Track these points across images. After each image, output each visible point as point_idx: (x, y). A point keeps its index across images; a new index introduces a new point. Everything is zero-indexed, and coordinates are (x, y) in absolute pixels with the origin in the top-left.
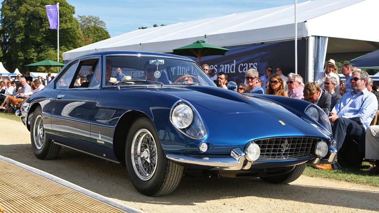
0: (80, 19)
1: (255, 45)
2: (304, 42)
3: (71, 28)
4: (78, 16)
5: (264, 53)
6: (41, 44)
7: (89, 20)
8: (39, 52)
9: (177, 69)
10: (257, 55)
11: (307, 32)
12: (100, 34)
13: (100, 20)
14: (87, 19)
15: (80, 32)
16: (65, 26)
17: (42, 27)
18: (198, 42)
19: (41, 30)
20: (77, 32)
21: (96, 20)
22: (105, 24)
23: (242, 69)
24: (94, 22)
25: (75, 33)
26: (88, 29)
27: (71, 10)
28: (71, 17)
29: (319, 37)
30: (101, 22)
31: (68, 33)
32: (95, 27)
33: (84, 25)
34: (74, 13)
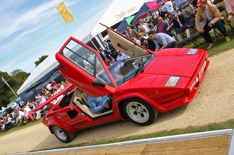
0: (11, 74)
3: (11, 80)
4: (10, 73)
6: (5, 92)
7: (15, 72)
8: (5, 96)
12: (22, 75)
16: (8, 80)
21: (17, 70)
23: (80, 60)
24: (17, 72)
25: (14, 80)
26: (17, 75)
27: (6, 73)
28: (8, 76)
29: (98, 35)
30: (20, 70)
31: (11, 82)
32: (19, 73)
33: (14, 75)
34: (8, 74)
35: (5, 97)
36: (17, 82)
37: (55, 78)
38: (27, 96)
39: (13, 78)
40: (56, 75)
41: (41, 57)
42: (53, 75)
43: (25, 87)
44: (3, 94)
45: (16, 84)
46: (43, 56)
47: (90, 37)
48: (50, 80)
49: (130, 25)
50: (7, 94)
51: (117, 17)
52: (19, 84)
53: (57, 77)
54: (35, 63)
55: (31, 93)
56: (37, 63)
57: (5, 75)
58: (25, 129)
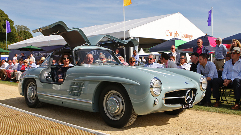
0: (16, 27)
3: (12, 32)
4: (16, 25)
7: (21, 27)
11: (129, 35)
12: (27, 35)
13: (27, 27)
14: (20, 27)
24: (24, 29)
25: (14, 34)
26: (21, 32)
27: (12, 22)
28: (12, 26)
29: (135, 37)
30: (28, 29)
32: (24, 31)
33: (19, 30)
34: (13, 24)
36: (16, 38)
39: (15, 31)
43: (22, 44)
51: (167, 33)
52: (17, 41)
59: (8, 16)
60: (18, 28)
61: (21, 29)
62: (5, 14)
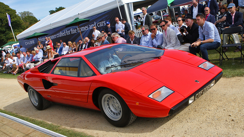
0: (20, 14)
1: (102, 13)
2: (122, 7)
3: (17, 20)
4: (19, 13)
5: (107, 16)
6: (6, 31)
7: (24, 13)
8: (5, 35)
9: (71, 31)
10: (104, 17)
11: (122, 3)
12: (32, 19)
13: (30, 12)
15: (22, 21)
16: (13, 20)
17: (3, 23)
18: (76, 19)
19: (3, 25)
20: (20, 21)
21: (28, 12)
22: (32, 14)
23: (99, 25)
24: (27, 14)
25: (20, 22)
26: (25, 18)
27: (14, 11)
28: (15, 15)
29: (128, 3)
30: (31, 13)
31: (16, 23)
32: (28, 16)
33: (23, 16)
34: (16, 13)
35: (5, 37)
36: (23, 25)
37: (64, 35)
38: (26, 44)
39: (20, 19)
40: (66, 32)
41: (58, 8)
42: (63, 31)
43: (27, 33)
44: (4, 32)
45: (21, 27)
46: (61, 7)
47: (119, 2)
48: (58, 35)
49: (169, 6)
50: (7, 34)
52: (24, 28)
53: (66, 34)
54: (50, 12)
55: (32, 42)
56: (52, 12)
57: (12, 13)
58: (8, 80)
59: (9, 6)
60: (22, 15)
61: (25, 15)
62: (5, 5)
